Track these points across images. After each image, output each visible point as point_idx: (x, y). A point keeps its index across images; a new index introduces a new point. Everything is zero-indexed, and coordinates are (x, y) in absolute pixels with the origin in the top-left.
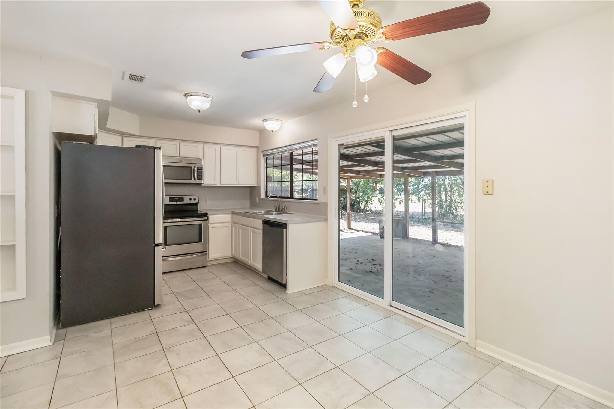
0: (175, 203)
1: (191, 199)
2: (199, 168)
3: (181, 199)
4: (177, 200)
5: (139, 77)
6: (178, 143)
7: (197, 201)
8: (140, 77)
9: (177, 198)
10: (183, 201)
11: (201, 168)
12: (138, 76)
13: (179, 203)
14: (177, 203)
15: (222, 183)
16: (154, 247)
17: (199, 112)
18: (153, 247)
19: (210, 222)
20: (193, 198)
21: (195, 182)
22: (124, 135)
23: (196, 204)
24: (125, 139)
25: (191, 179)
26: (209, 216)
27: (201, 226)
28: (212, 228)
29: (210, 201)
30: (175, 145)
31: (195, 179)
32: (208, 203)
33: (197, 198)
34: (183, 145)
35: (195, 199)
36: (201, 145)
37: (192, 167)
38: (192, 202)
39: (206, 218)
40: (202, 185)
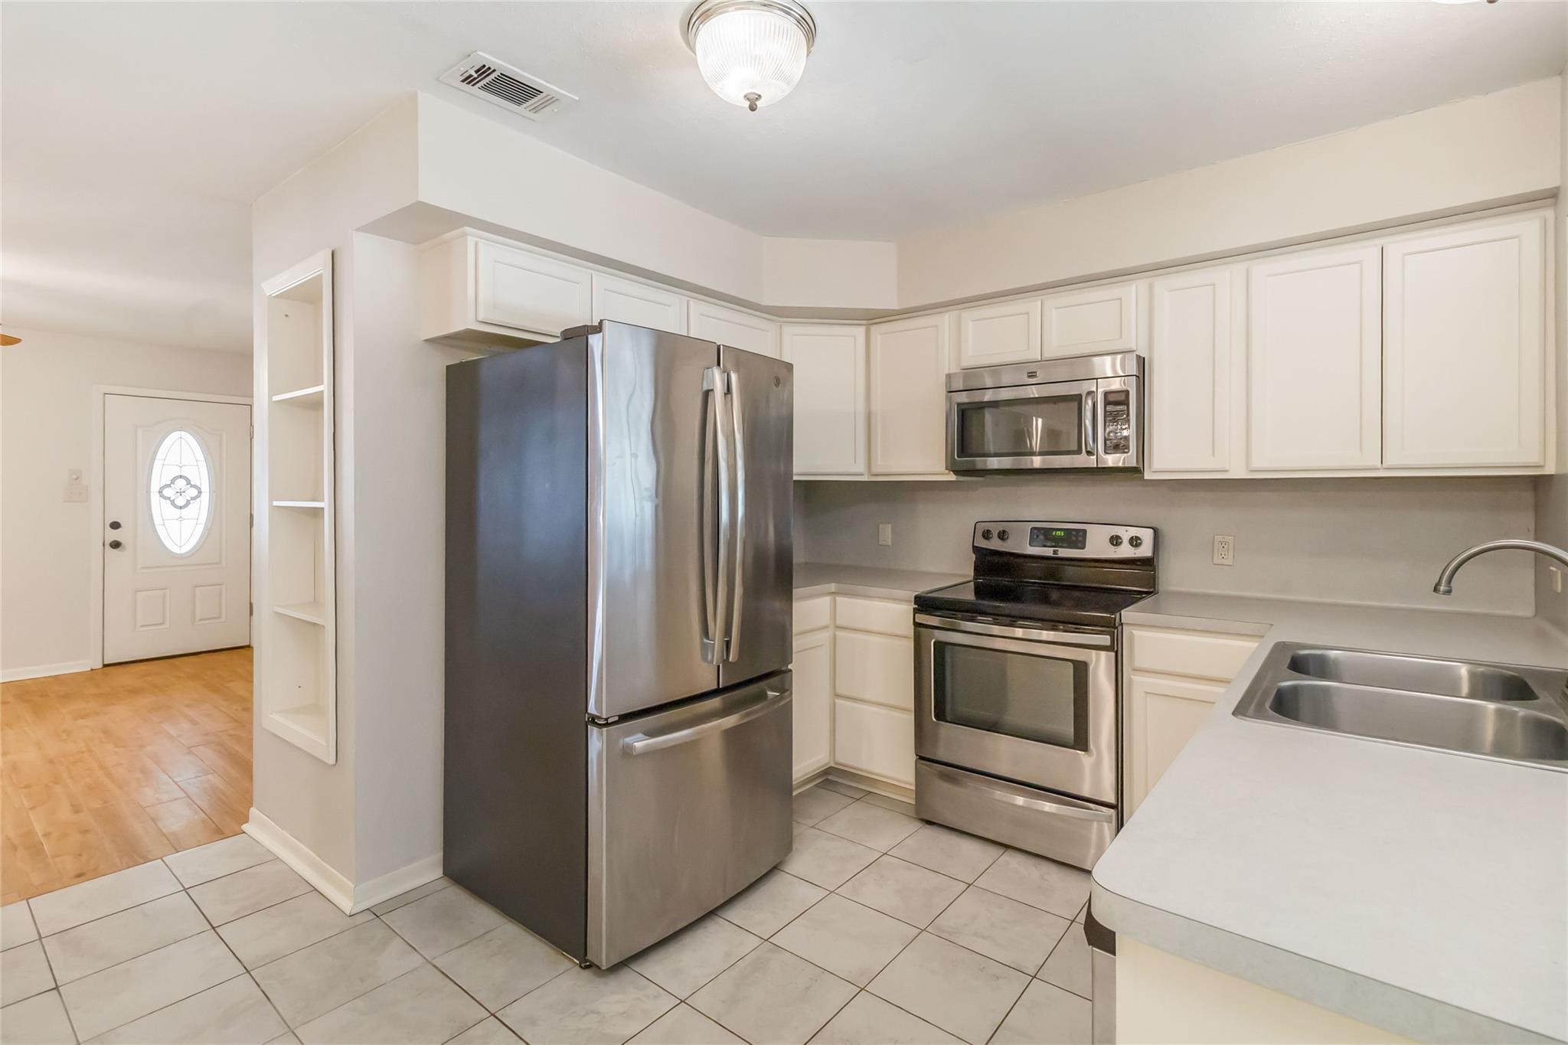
0: (1049, 551)
1: (1115, 541)
2: (1111, 398)
3: (1077, 538)
4: (1057, 542)
6: (1034, 305)
7: (1145, 551)
9: (1058, 533)
10: (1083, 548)
11: (1122, 397)
13: (1064, 552)
14: (1055, 552)
15: (1256, 464)
16: (583, 729)
17: (753, 108)
18: (578, 733)
19: (1138, 664)
20: (1126, 534)
21: (1091, 462)
22: (872, 318)
23: (1148, 563)
24: (875, 330)
25: (1079, 451)
26: (1134, 632)
27: (1081, 671)
28: (1147, 693)
29: (1231, 557)
30: (1025, 314)
31: (1089, 449)
32: (1220, 561)
33: (1146, 535)
34: (1057, 308)
35: (1135, 542)
36: (1134, 287)
37: (1081, 395)
38: (1125, 551)
39: (1105, 640)
40: (1147, 476)
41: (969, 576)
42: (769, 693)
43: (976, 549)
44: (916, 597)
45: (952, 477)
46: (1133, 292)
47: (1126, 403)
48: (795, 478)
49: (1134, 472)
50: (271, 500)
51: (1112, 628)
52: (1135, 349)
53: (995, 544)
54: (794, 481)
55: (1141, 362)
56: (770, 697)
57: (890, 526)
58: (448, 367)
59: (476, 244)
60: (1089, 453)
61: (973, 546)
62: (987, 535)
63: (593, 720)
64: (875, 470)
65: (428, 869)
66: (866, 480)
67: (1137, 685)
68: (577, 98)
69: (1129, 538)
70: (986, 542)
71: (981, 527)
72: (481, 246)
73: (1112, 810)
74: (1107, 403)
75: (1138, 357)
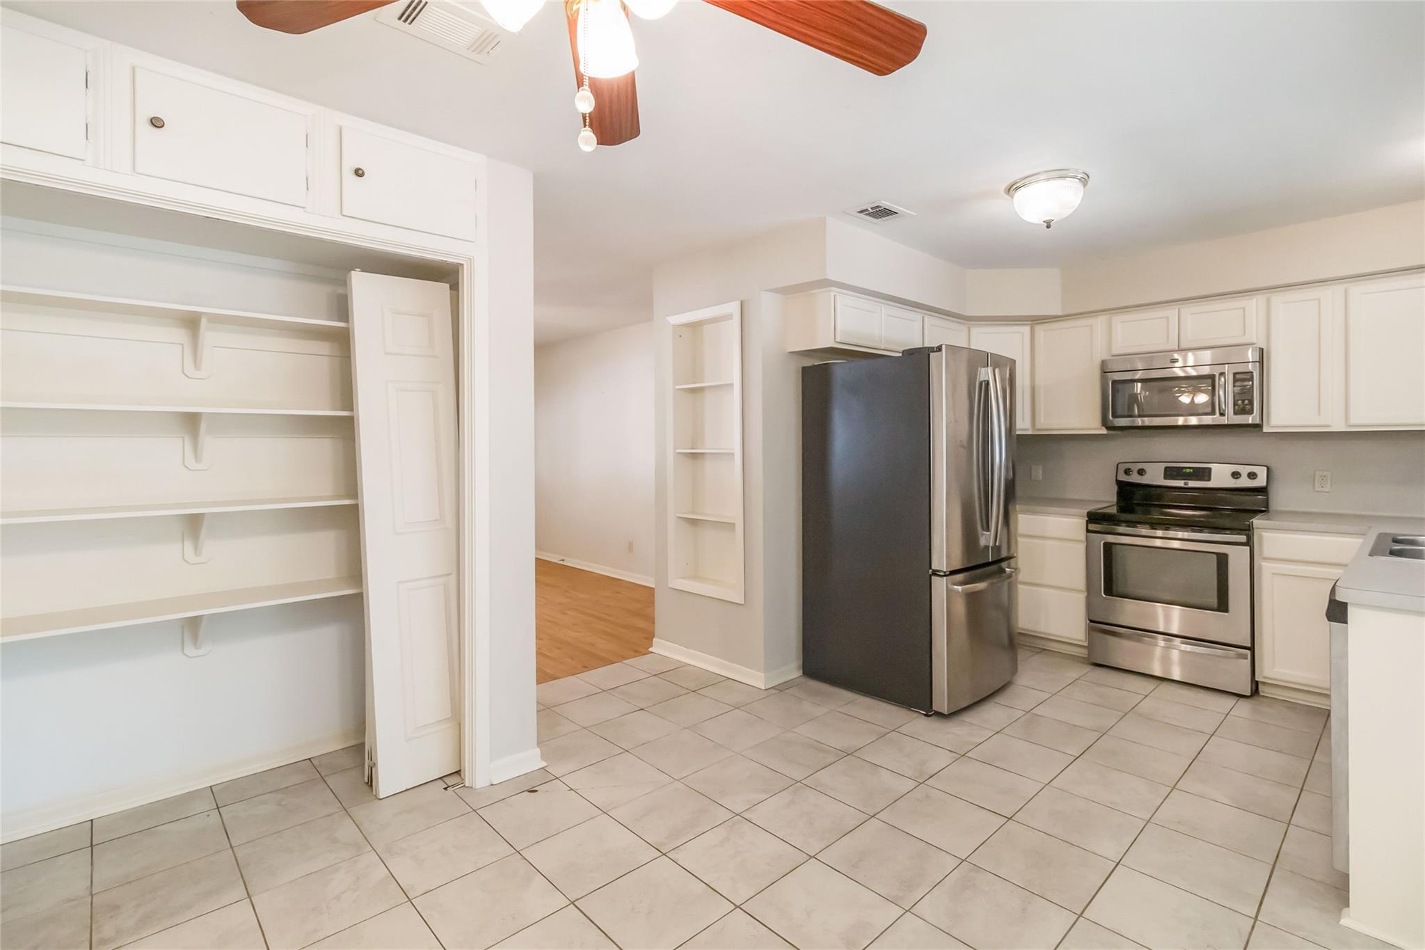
0: (1180, 483)
1: (1236, 475)
2: (1239, 377)
3: (1204, 474)
4: (1188, 477)
5: (870, 209)
6: (1172, 312)
7: (1261, 481)
8: (872, 208)
9: (1188, 470)
10: (1209, 480)
11: (1248, 376)
12: (867, 210)
13: (1193, 484)
14: (1186, 484)
15: (1353, 421)
16: (930, 576)
17: (1048, 227)
18: (928, 577)
19: (1266, 554)
20: (1245, 470)
21: (1224, 420)
22: (1036, 321)
23: (1262, 490)
24: (1038, 328)
25: (1213, 413)
26: (1263, 534)
27: (1222, 560)
28: (1273, 574)
29: (1329, 485)
30: (1165, 317)
31: (1222, 412)
32: (1320, 490)
33: (1262, 473)
34: (1192, 314)
35: (1252, 476)
36: (1255, 300)
37: (1214, 376)
38: (1244, 482)
39: (1243, 538)
40: (1265, 430)
41: (1113, 502)
42: (1007, 569)
43: (1119, 483)
44: (1088, 513)
45: (1104, 431)
46: (1254, 304)
47: (1251, 379)
48: (1018, 433)
49: (1258, 427)
50: (675, 449)
51: (1248, 530)
52: (1255, 342)
53: (1135, 478)
54: (1018, 435)
55: (1262, 350)
56: (1007, 572)
57: (1041, 467)
58: (804, 369)
59: (835, 295)
60: (1222, 414)
61: (1116, 480)
62: (1127, 472)
63: (935, 573)
64: (1038, 426)
65: (793, 671)
66: (1030, 433)
67: (1266, 569)
68: (915, 214)
69: (1247, 473)
70: (1128, 477)
71: (1122, 468)
72: (838, 298)
73: (1248, 651)
74: (1235, 380)
75: (1260, 348)
